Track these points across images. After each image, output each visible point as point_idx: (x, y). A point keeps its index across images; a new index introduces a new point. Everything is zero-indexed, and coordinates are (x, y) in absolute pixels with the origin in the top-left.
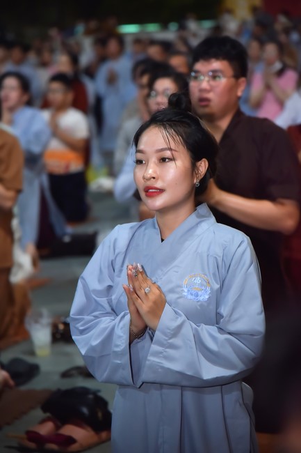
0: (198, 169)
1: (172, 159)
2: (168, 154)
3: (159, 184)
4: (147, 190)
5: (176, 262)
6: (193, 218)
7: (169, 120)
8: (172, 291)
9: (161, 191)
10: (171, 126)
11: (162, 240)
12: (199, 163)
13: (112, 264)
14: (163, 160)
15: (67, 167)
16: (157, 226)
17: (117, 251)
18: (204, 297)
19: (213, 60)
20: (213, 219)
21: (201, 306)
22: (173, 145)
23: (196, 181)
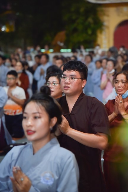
0: (52, 122)
1: (40, 117)
2: (38, 115)
3: (33, 129)
4: (28, 131)
5: (39, 165)
6: (49, 144)
7: (40, 99)
8: (35, 179)
9: (34, 132)
10: (40, 102)
11: (34, 154)
12: (52, 119)
13: (10, 165)
14: (35, 118)
15: (15, 113)
16: (32, 148)
17: (13, 159)
18: (50, 183)
19: (72, 71)
20: (59, 145)
21: (49, 187)
22: (40, 111)
23: (51, 127)
